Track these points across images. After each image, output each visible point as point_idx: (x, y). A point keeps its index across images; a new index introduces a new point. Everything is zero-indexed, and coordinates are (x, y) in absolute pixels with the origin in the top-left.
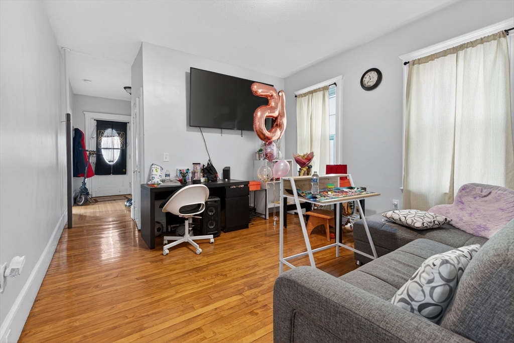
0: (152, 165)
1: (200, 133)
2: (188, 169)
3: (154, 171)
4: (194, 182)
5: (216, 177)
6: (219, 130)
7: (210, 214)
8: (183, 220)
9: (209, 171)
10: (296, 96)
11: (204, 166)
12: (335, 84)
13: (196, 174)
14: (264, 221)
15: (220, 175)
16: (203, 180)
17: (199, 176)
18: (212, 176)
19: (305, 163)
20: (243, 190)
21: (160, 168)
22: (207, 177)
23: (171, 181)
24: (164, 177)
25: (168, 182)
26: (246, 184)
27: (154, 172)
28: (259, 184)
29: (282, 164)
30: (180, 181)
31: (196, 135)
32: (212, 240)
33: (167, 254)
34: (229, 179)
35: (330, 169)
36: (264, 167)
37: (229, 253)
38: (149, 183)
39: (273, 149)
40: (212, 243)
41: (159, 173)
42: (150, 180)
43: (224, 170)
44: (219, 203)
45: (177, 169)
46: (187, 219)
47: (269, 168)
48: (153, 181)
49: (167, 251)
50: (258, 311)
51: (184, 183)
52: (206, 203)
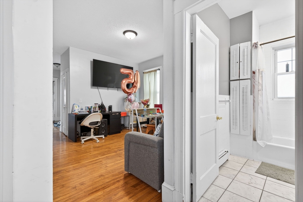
0: (74, 104)
1: (97, 90)
2: (92, 106)
3: (75, 106)
4: (95, 112)
5: (105, 110)
6: (107, 88)
7: (103, 126)
8: (90, 129)
9: (102, 107)
10: (143, 73)
11: (99, 105)
12: (159, 69)
13: (96, 109)
14: (128, 130)
15: (107, 109)
16: (99, 111)
17: (97, 109)
18: (103, 109)
19: (146, 103)
20: (118, 115)
21: (78, 106)
22: (101, 110)
23: (84, 112)
24: (80, 110)
25: (82, 112)
26: (120, 113)
27: (75, 108)
28: (126, 113)
29: (136, 104)
30: (88, 112)
31: (95, 90)
32: (104, 138)
33: (83, 143)
34: (111, 110)
35: (156, 106)
36: (128, 105)
37: (112, 142)
38: (73, 113)
39: (132, 97)
40: (104, 139)
41: (77, 108)
42: (73, 111)
43: (109, 107)
44: (107, 121)
45: (86, 107)
46: (92, 128)
47: (131, 106)
48: (75, 112)
49: (84, 142)
50: (122, 156)
51: (90, 112)
52: (101, 121)
